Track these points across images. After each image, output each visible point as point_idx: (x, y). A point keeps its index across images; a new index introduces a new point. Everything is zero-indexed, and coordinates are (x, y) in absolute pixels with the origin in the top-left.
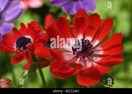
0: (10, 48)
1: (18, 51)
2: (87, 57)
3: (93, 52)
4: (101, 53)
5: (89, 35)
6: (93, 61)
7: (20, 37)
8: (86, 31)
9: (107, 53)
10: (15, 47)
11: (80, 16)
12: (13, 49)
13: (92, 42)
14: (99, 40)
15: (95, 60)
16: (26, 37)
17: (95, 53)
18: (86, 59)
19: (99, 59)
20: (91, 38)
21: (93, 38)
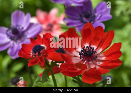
0: (27, 54)
1: (34, 56)
2: (91, 61)
3: (96, 57)
4: (103, 58)
5: (94, 44)
6: (96, 65)
7: (36, 45)
8: (92, 41)
9: (109, 58)
10: (31, 54)
11: (87, 28)
12: (30, 55)
13: (97, 50)
14: (102, 49)
15: (98, 64)
16: (41, 45)
17: (98, 58)
18: (91, 63)
19: (101, 63)
20: (96, 46)
21: (97, 46)
